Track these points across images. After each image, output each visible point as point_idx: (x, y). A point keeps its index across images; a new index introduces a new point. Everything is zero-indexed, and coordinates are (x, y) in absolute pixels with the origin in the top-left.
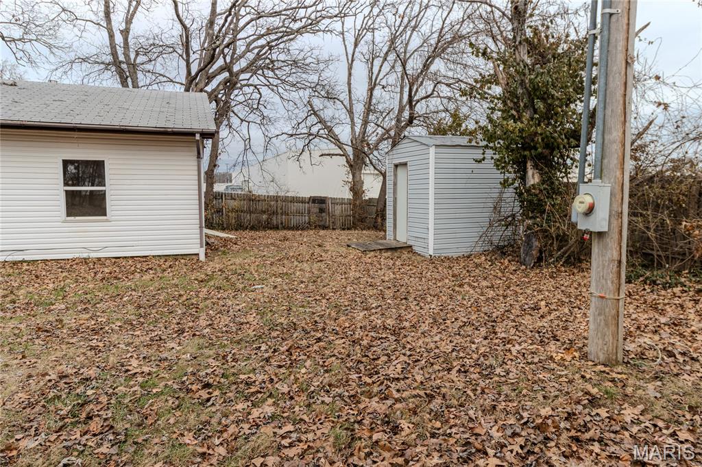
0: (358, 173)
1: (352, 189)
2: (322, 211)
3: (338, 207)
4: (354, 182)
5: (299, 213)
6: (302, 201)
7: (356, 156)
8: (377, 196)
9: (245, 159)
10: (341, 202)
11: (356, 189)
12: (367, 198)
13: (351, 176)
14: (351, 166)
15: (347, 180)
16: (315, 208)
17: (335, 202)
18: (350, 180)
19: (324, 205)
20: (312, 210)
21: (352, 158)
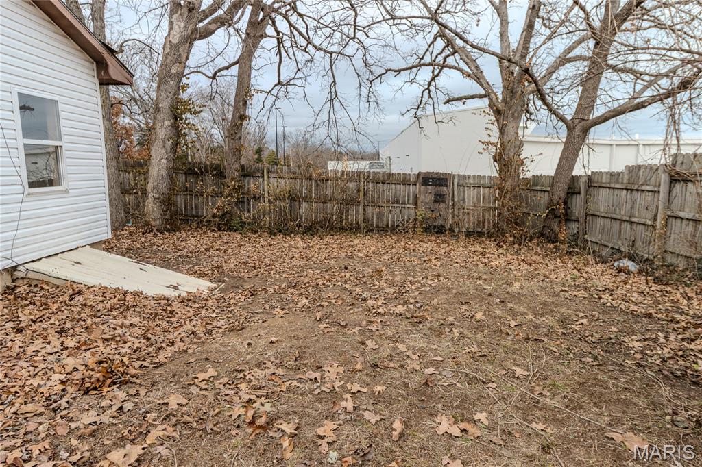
0: (510, 126)
1: (498, 158)
2: (439, 198)
3: (471, 194)
4: (502, 144)
5: (398, 202)
6: (404, 181)
7: (510, 91)
8: (552, 173)
9: (332, 116)
10: (478, 183)
11: (507, 158)
12: (528, 175)
13: (496, 133)
14: (498, 112)
15: (487, 139)
16: (427, 194)
17: (464, 183)
18: (494, 140)
19: (445, 188)
20: (422, 197)
21: (500, 97)
